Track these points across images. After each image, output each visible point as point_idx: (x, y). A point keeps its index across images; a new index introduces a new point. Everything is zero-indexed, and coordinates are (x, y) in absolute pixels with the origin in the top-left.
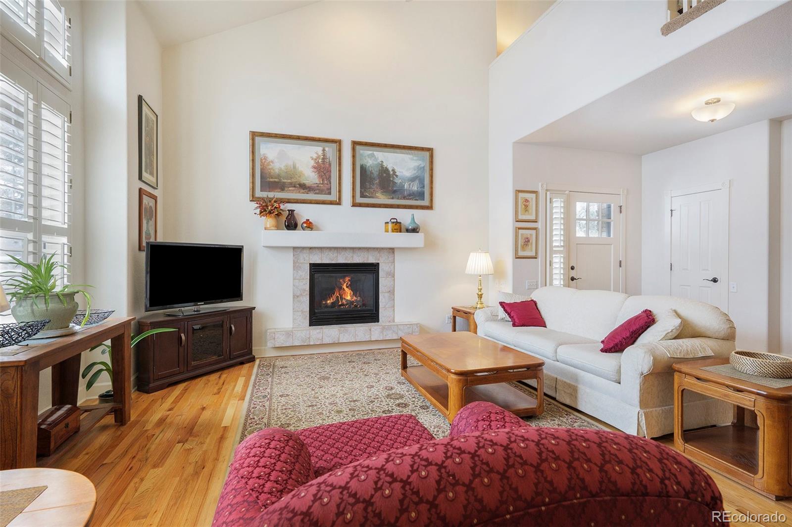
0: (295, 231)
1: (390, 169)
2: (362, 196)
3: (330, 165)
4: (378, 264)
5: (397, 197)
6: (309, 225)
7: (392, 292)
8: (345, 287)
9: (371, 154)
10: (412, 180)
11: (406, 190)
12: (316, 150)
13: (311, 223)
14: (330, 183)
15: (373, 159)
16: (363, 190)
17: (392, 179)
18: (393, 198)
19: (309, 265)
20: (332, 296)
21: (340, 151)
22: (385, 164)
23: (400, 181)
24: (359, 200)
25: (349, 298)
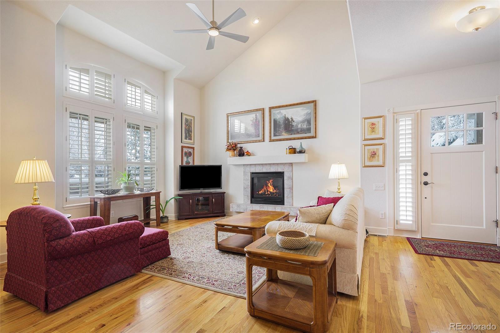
0: (243, 157)
1: (290, 118)
2: (275, 135)
3: (259, 122)
4: (284, 172)
5: (294, 133)
6: (249, 154)
7: (291, 188)
8: (269, 185)
9: (279, 112)
10: (303, 122)
11: (300, 128)
12: (252, 116)
13: (249, 152)
14: (259, 131)
15: (279, 115)
16: (275, 132)
17: (291, 124)
18: (291, 134)
19: (250, 173)
20: (262, 190)
21: (263, 114)
22: (287, 116)
23: (296, 124)
24: (273, 138)
25: (272, 191)
